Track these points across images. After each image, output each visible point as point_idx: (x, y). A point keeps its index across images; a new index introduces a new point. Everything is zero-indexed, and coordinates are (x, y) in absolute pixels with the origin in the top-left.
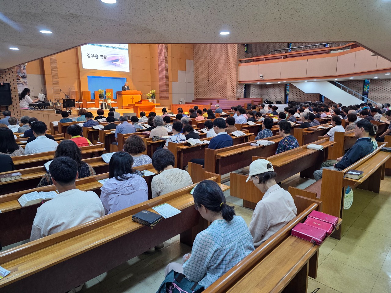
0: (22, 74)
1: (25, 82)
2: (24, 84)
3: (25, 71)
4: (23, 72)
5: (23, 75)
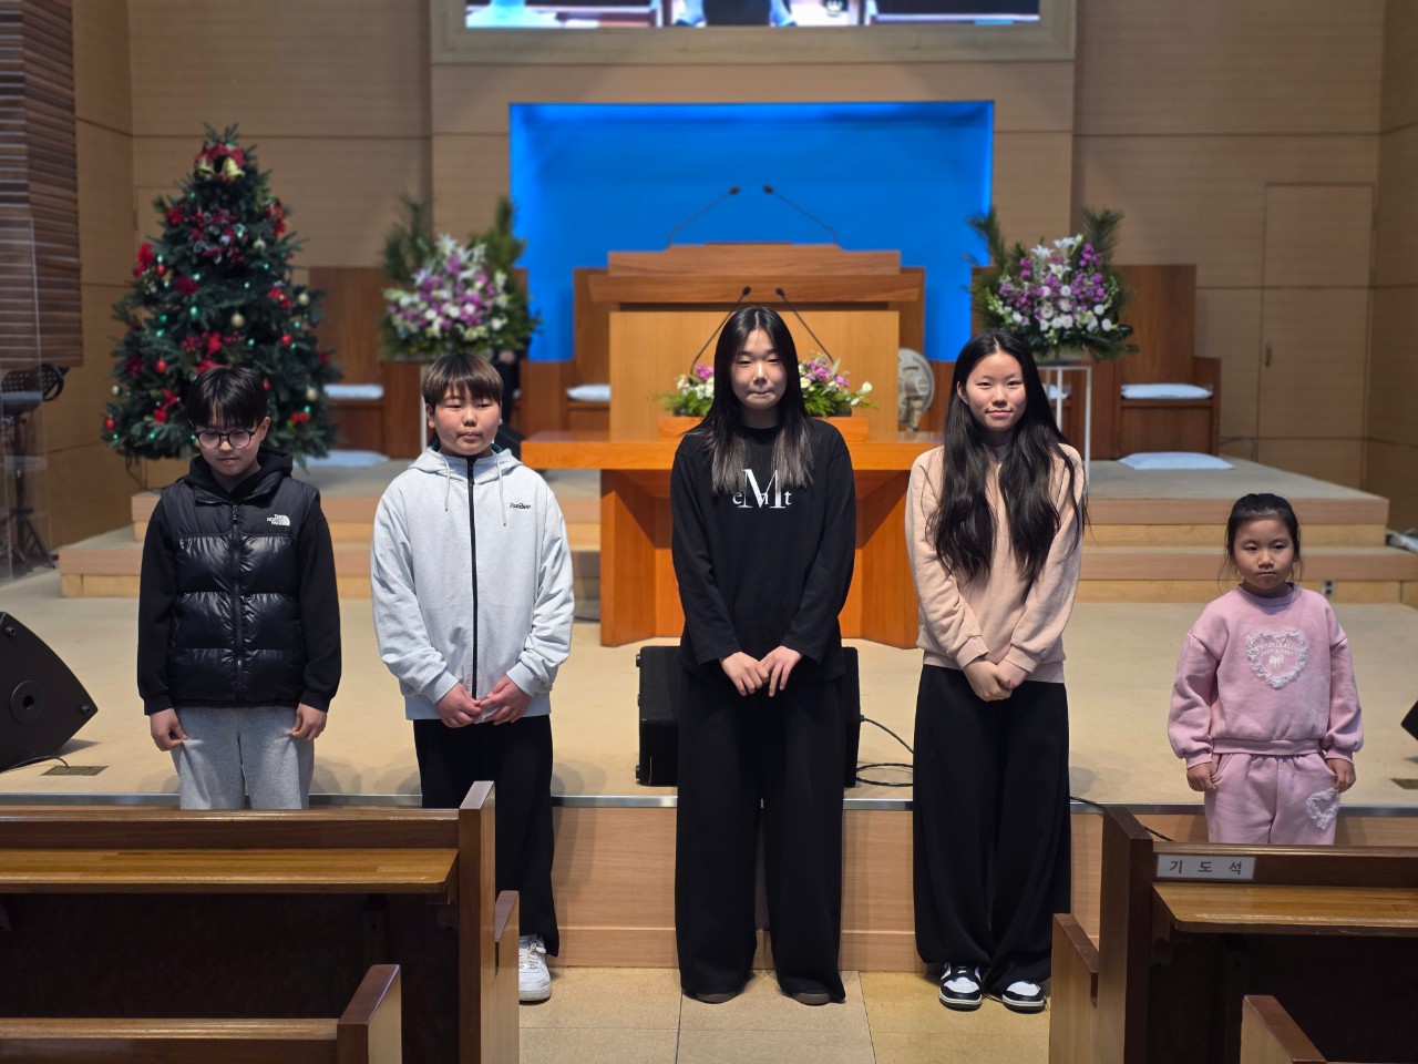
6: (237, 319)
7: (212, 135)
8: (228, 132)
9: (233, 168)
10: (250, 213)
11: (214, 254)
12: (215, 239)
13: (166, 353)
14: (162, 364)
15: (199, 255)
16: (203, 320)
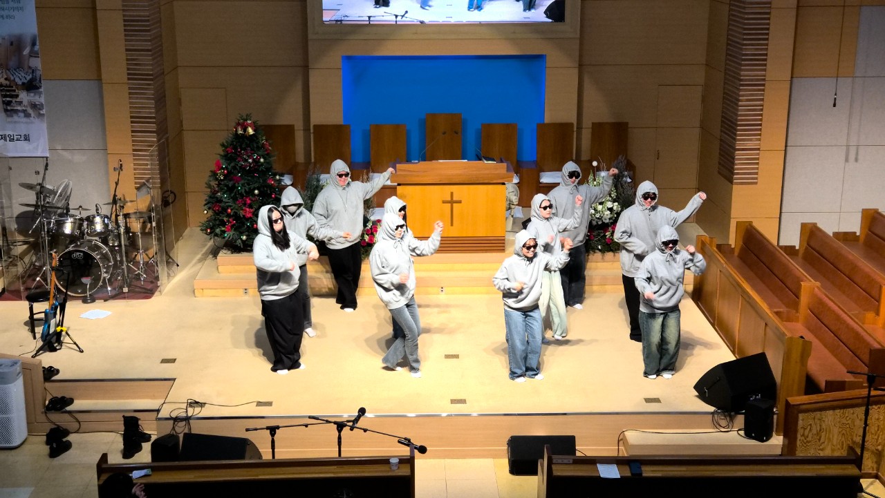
0: (26, 73)
1: (34, 106)
2: (30, 111)
3: (36, 63)
4: (30, 67)
5: (28, 78)
6: (256, 192)
7: (241, 117)
8: (247, 115)
9: (251, 131)
10: (258, 147)
11: (247, 166)
12: (246, 160)
13: (231, 206)
14: (229, 210)
15: (240, 167)
16: (243, 191)
